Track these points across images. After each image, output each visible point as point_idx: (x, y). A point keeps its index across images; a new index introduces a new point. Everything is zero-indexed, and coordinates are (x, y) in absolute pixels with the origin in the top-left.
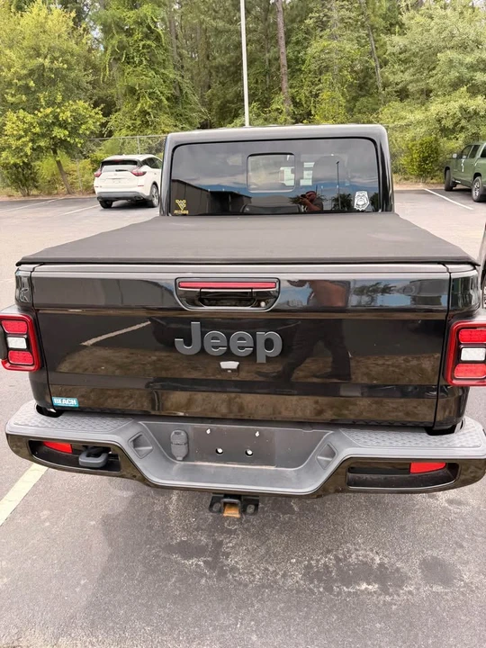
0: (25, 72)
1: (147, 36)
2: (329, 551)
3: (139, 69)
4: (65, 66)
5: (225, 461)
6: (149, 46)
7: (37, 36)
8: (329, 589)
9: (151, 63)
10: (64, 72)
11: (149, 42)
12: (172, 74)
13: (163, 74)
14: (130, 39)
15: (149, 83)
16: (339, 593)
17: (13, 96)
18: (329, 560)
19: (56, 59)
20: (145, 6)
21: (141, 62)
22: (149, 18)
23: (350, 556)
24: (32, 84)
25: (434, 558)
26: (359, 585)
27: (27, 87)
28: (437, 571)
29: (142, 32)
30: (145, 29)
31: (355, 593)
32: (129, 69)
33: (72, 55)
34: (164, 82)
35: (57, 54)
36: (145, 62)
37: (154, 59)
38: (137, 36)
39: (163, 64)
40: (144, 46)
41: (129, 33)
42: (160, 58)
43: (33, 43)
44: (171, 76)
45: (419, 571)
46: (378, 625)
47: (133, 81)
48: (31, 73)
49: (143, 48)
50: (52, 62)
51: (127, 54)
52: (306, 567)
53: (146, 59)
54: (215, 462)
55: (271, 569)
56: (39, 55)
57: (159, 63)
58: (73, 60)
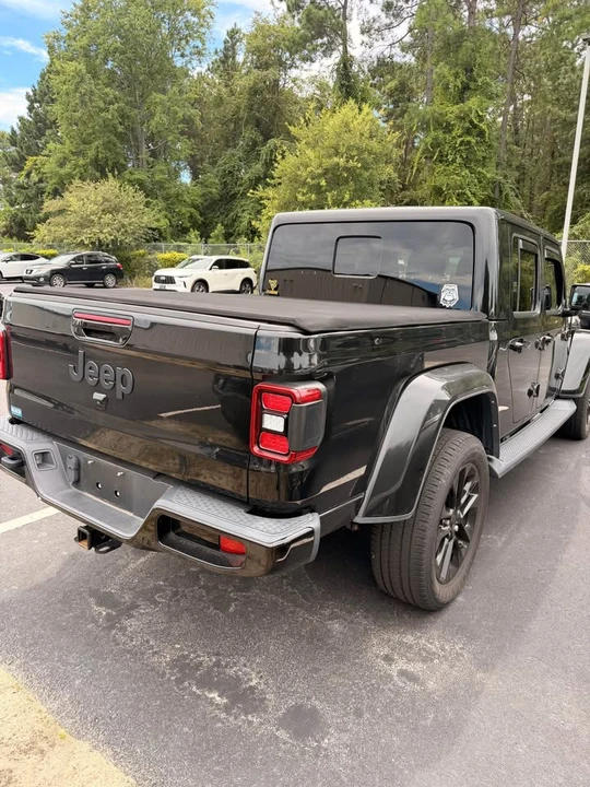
0: (320, 171)
1: (468, 132)
2: (218, 654)
3: (451, 168)
4: (360, 165)
5: (102, 497)
6: (469, 142)
7: (338, 135)
8: (179, 681)
9: (466, 163)
10: (358, 171)
11: (469, 138)
12: (490, 173)
13: (480, 173)
14: (447, 136)
15: (459, 183)
16: (184, 689)
17: (304, 194)
18: (207, 661)
19: (352, 157)
20: (473, 99)
21: (454, 161)
22: (474, 112)
23: (231, 668)
24: (323, 183)
25: (314, 709)
26: (210, 691)
27: (319, 186)
28: (303, 722)
29: (463, 128)
30: (467, 124)
31: (199, 697)
32: (440, 167)
33: (370, 153)
34: (480, 182)
35: (355, 153)
36: (459, 160)
37: (470, 157)
38: (457, 131)
39: (483, 162)
40: (462, 143)
41: (448, 128)
42: (480, 155)
43: (334, 142)
44: (488, 176)
45: (283, 711)
46: (186, 729)
47: (441, 181)
48: (326, 171)
49: (460, 145)
50: (347, 161)
51: (440, 152)
52: (183, 656)
53: (461, 156)
54: (95, 495)
55: (151, 643)
56: (337, 154)
57: (478, 161)
58: (370, 159)
